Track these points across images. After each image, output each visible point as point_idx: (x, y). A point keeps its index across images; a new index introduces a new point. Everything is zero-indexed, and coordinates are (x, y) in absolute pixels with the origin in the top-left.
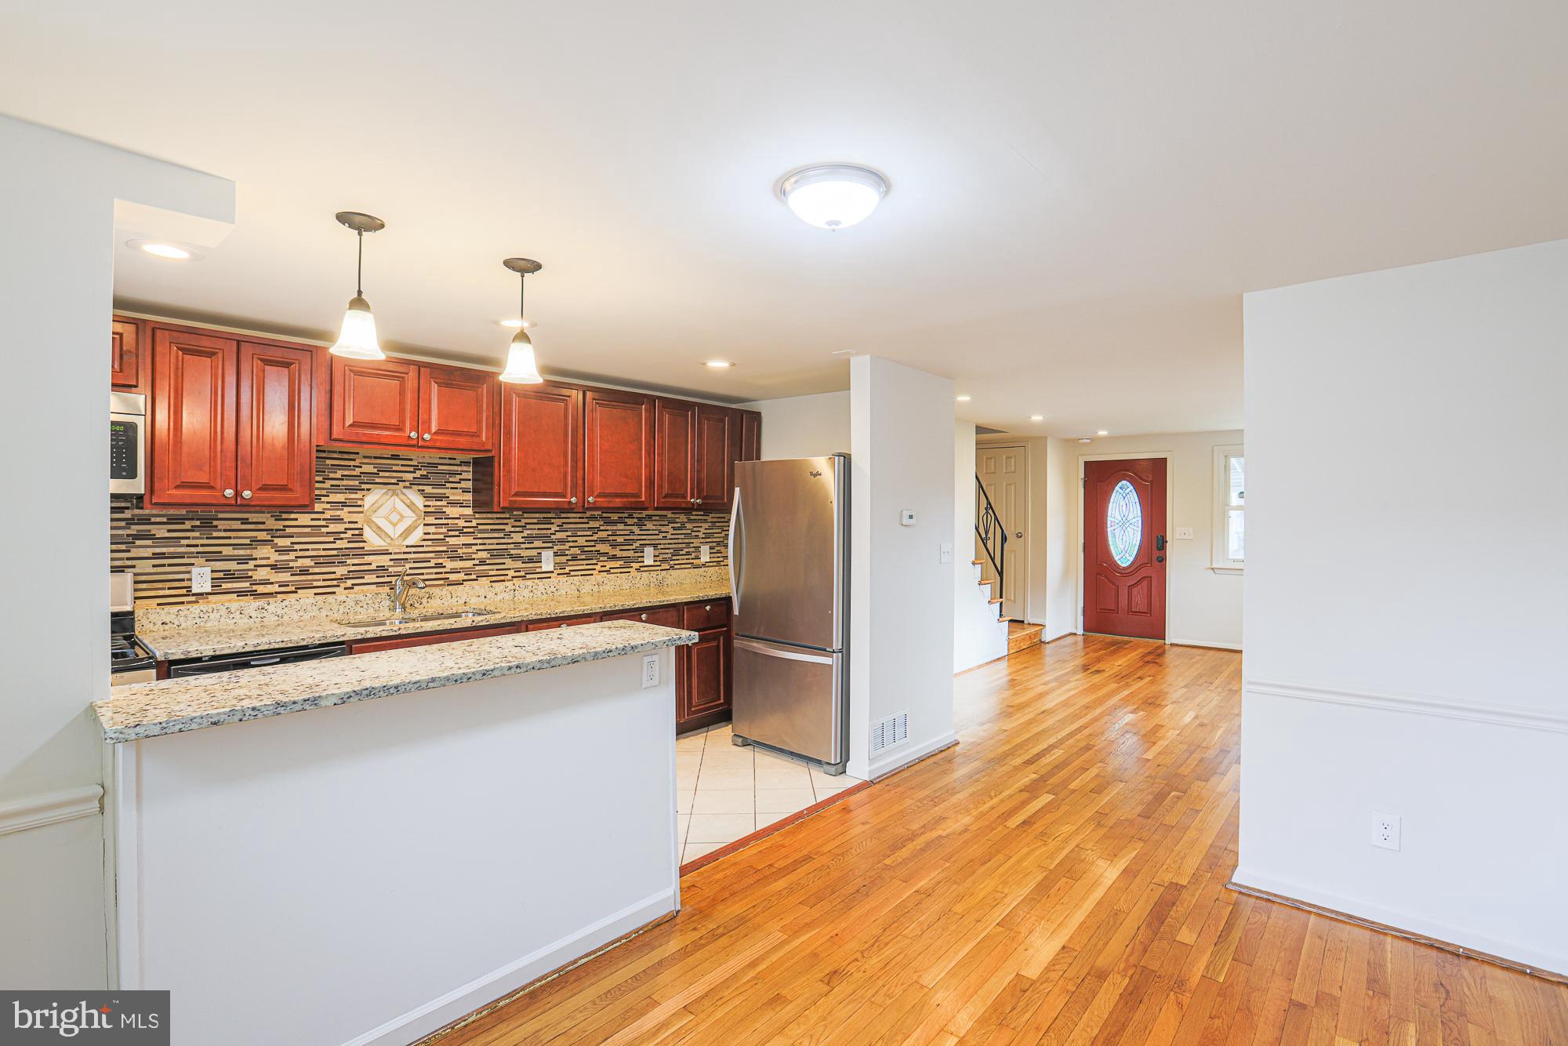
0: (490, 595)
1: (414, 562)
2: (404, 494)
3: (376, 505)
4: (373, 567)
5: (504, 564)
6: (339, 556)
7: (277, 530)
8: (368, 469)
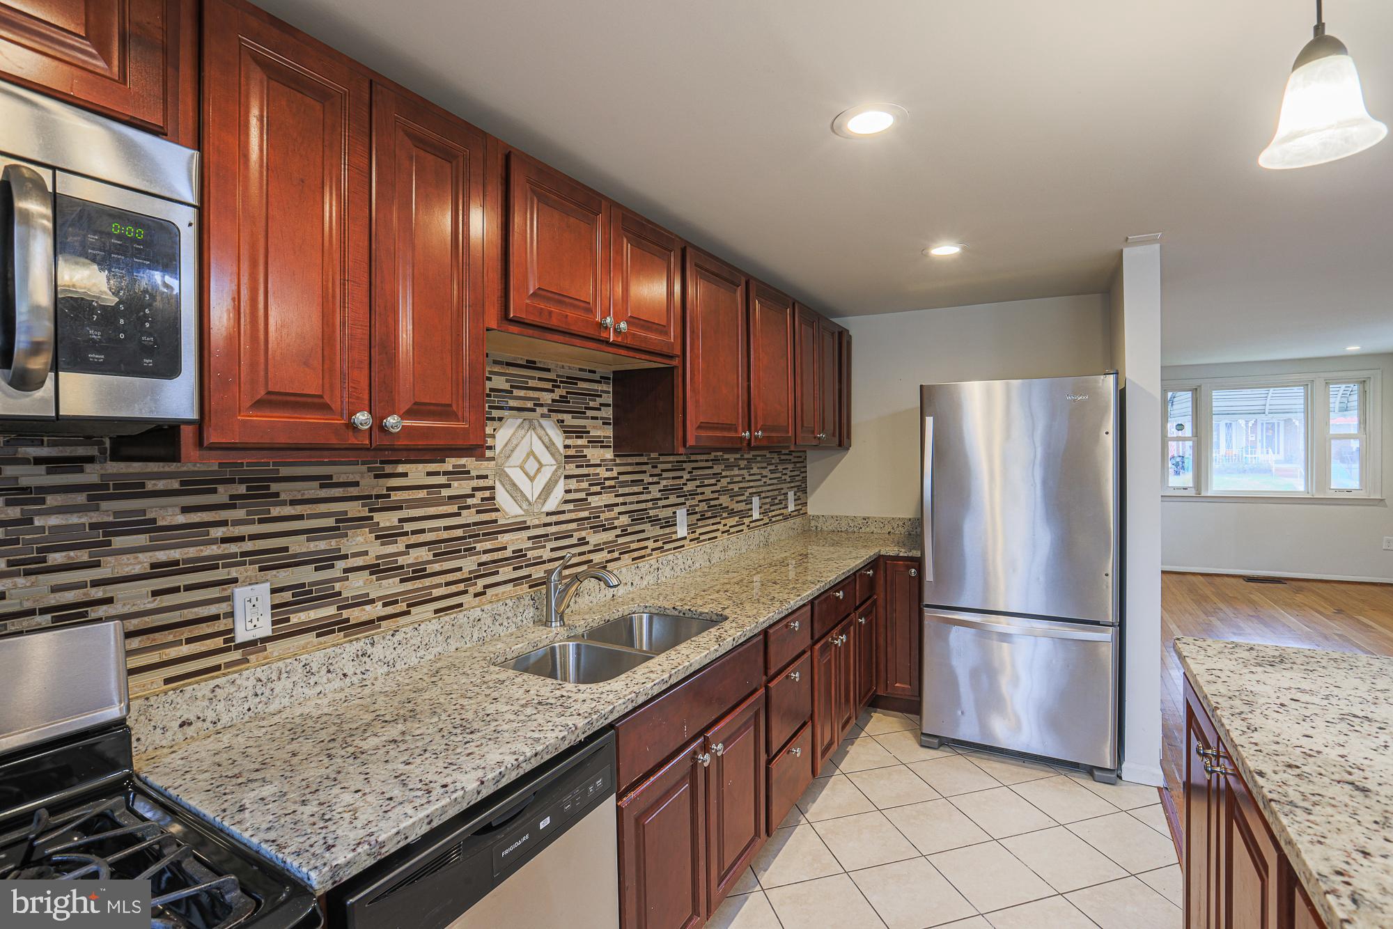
0: (637, 580)
1: (556, 539)
2: (541, 426)
3: (510, 447)
4: (508, 553)
5: (644, 531)
6: (464, 538)
7: (378, 497)
8: (499, 382)
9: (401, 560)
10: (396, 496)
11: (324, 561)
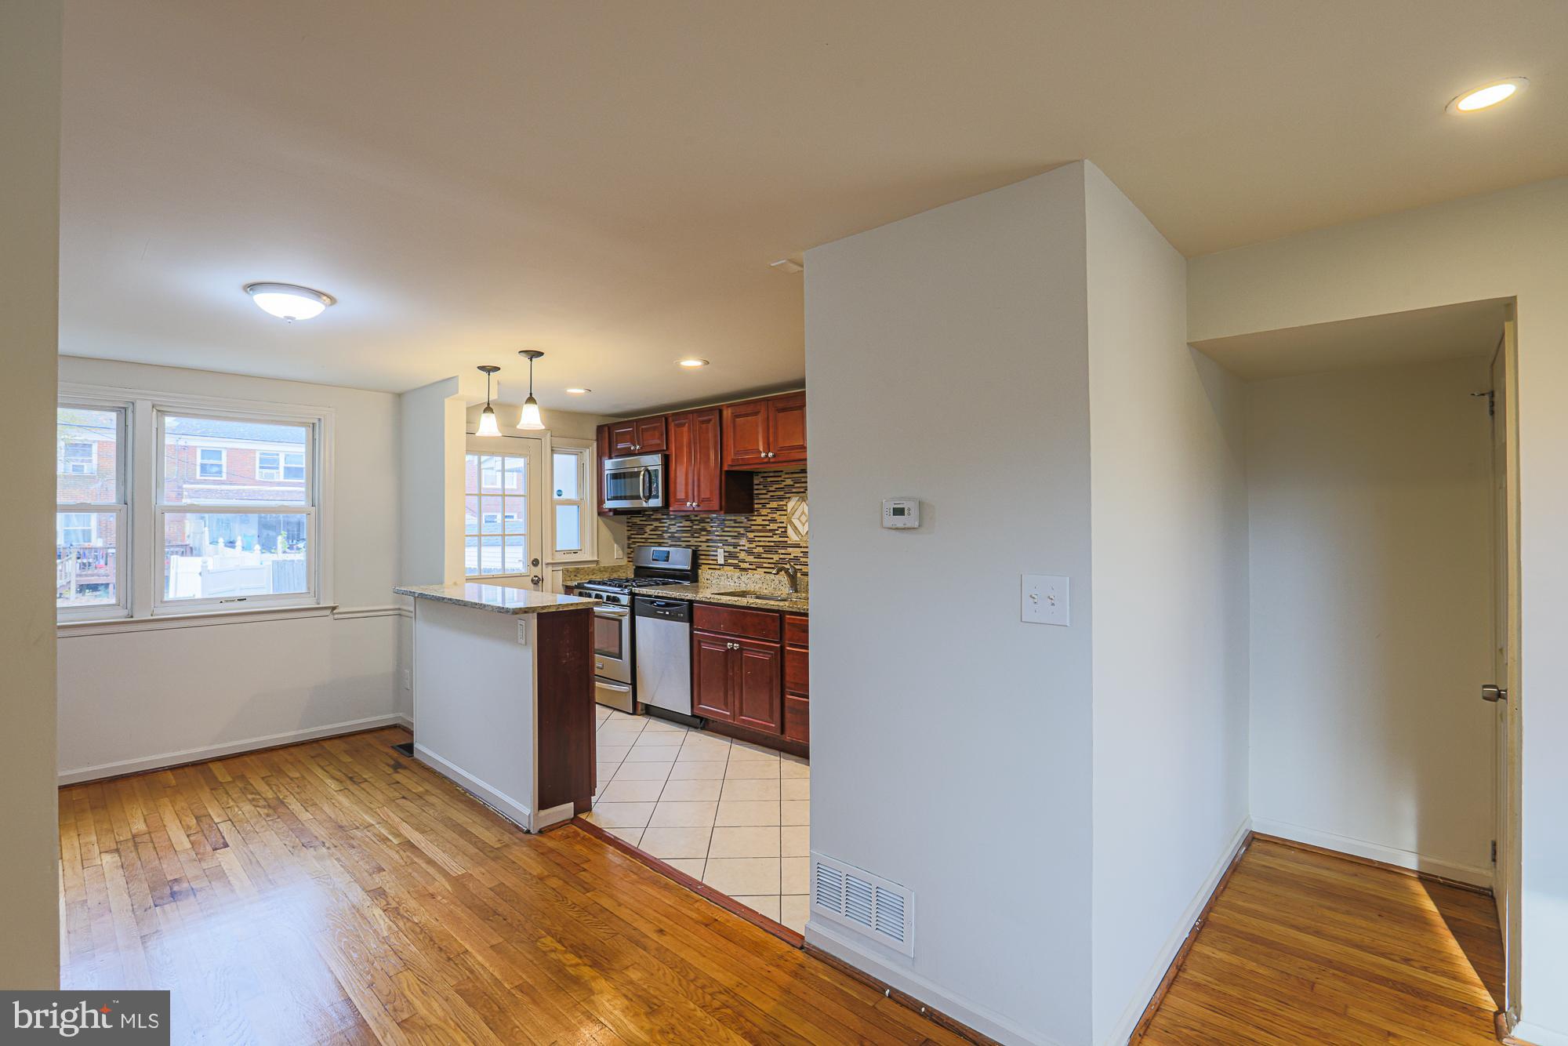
3: (793, 510)
7: (747, 527)
8: (789, 482)
9: (754, 550)
10: (753, 527)
11: (735, 546)
